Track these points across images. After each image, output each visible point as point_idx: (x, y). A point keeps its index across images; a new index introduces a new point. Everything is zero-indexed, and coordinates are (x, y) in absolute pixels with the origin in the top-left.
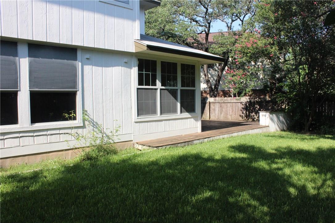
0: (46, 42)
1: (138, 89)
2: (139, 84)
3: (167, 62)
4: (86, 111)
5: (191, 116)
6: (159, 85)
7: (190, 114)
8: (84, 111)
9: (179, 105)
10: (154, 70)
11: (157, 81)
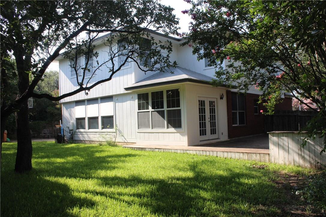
0: (106, 96)
1: (138, 112)
2: (139, 109)
3: (160, 91)
4: (117, 125)
5: (176, 131)
6: (150, 108)
7: (175, 130)
8: (116, 125)
9: (166, 122)
10: (147, 99)
11: (149, 106)
